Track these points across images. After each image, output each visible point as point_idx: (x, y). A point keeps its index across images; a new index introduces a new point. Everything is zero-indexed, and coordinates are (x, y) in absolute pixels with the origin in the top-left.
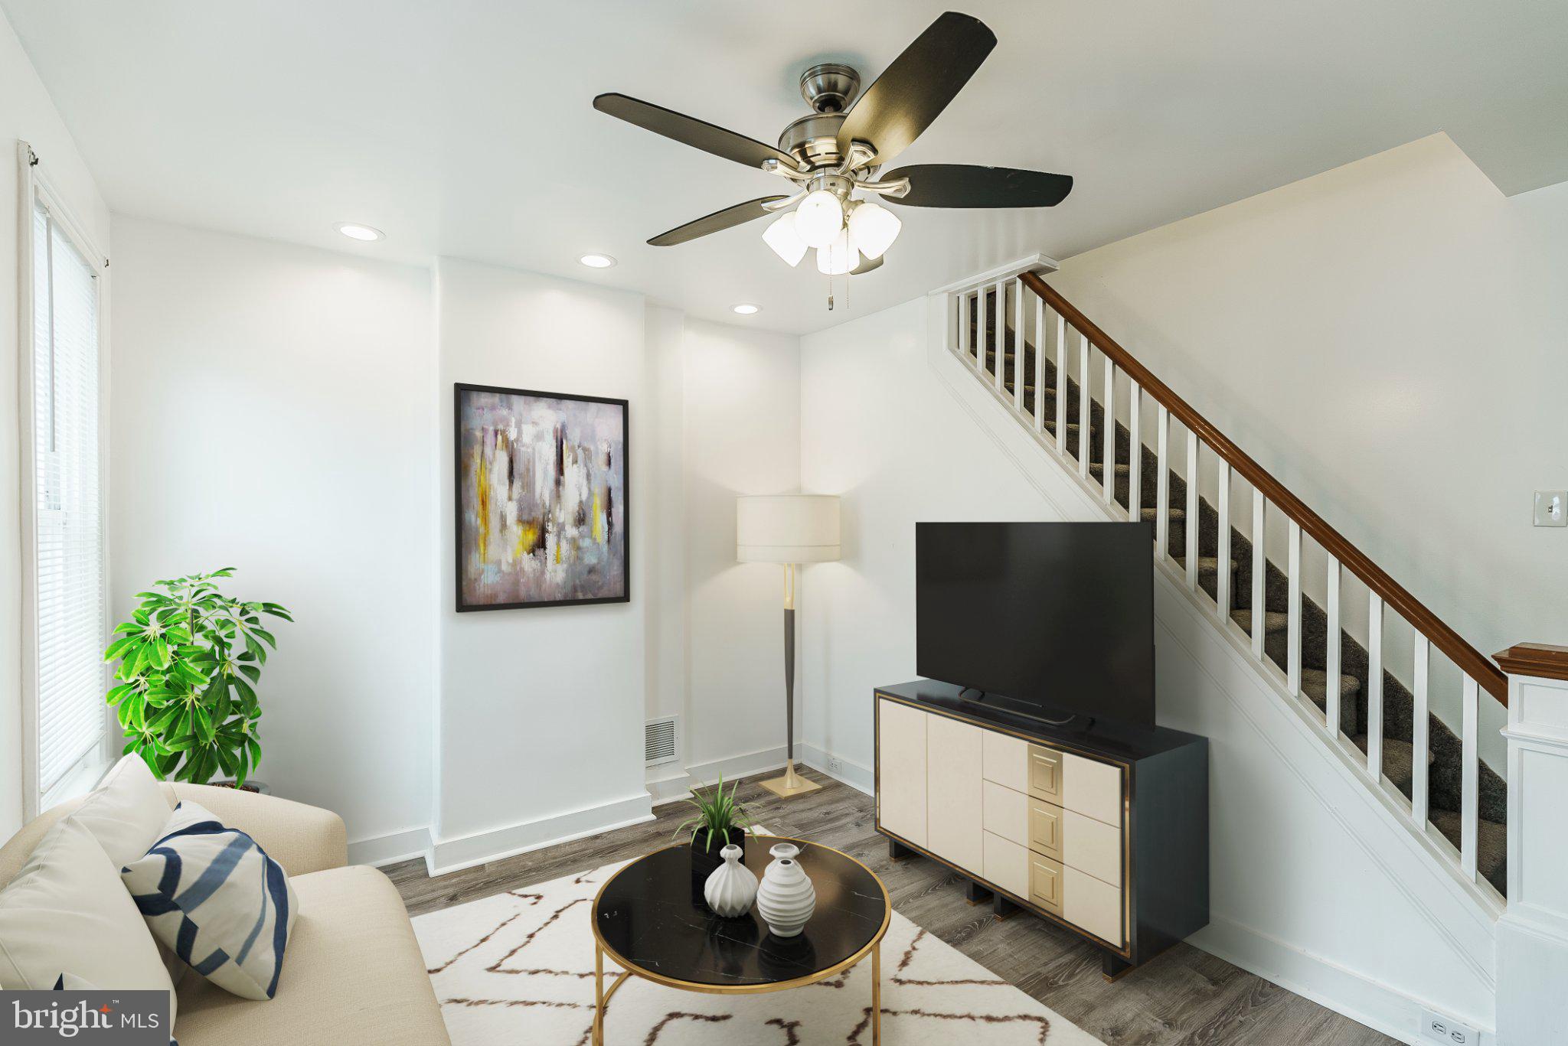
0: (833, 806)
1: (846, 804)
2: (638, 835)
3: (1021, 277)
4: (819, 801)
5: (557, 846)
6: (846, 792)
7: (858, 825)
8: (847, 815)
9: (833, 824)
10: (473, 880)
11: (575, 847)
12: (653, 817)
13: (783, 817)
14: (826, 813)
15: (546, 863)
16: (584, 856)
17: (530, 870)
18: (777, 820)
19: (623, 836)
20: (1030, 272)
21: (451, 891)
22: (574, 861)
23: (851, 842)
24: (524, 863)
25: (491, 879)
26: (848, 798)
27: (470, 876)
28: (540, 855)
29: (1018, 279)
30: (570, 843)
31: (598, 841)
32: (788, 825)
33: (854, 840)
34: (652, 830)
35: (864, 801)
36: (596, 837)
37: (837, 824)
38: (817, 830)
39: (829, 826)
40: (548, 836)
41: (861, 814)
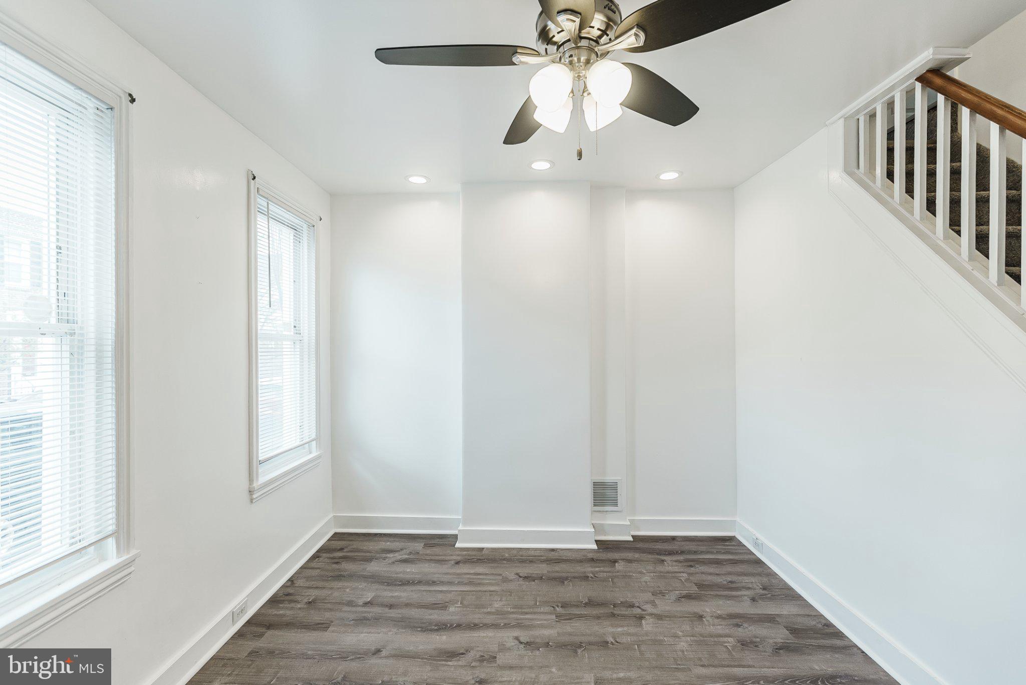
0: (740, 578)
1: (753, 579)
2: (578, 556)
3: (919, 79)
4: (730, 570)
5: (528, 549)
6: (760, 570)
7: (753, 600)
8: (749, 588)
9: (730, 593)
10: (473, 555)
11: (537, 553)
12: (595, 547)
13: (690, 574)
14: (730, 582)
15: (515, 557)
16: (539, 560)
17: (504, 559)
18: (685, 575)
19: (569, 554)
20: (929, 71)
21: (459, 558)
22: (531, 562)
23: (738, 612)
24: (504, 554)
25: (482, 558)
26: (760, 575)
27: (474, 553)
28: (515, 552)
29: (917, 82)
30: (536, 549)
31: (553, 553)
32: (691, 582)
33: (741, 611)
34: (590, 555)
35: (774, 582)
36: (553, 550)
37: (734, 593)
38: (712, 593)
39: (726, 593)
40: (523, 541)
41: (764, 592)
